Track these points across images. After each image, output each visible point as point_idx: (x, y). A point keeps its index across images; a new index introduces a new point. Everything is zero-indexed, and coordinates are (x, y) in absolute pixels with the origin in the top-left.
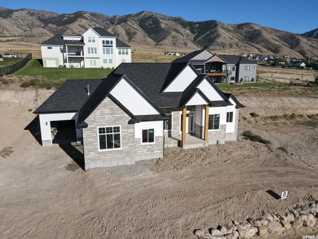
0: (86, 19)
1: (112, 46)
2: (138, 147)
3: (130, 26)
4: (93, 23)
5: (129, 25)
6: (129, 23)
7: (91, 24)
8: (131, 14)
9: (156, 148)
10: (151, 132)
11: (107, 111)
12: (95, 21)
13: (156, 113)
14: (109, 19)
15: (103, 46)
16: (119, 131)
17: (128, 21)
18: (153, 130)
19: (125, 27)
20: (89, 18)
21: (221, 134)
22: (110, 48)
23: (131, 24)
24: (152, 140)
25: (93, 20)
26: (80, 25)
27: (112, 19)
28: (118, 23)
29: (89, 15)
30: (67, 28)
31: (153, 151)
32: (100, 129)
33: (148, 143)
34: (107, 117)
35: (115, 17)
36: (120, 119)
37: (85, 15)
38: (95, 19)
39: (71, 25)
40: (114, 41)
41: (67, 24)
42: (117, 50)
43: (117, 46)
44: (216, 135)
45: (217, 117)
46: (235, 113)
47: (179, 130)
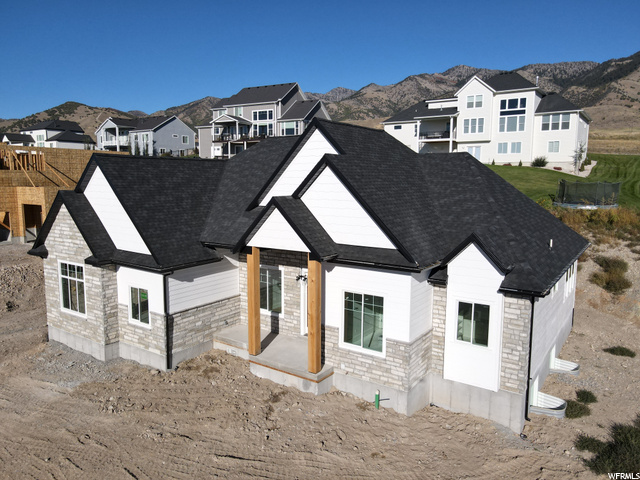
1: (523, 112)
2: (124, 327)
9: (152, 340)
15: (502, 114)
16: (81, 277)
22: (518, 116)
24: (145, 317)
30: (610, 89)
32: (62, 265)
33: (139, 323)
36: (82, 250)
39: (620, 81)
40: (532, 99)
41: (611, 80)
42: (539, 120)
43: (539, 110)
44: (370, 368)
45: (375, 304)
46: (502, 311)
47: (299, 321)
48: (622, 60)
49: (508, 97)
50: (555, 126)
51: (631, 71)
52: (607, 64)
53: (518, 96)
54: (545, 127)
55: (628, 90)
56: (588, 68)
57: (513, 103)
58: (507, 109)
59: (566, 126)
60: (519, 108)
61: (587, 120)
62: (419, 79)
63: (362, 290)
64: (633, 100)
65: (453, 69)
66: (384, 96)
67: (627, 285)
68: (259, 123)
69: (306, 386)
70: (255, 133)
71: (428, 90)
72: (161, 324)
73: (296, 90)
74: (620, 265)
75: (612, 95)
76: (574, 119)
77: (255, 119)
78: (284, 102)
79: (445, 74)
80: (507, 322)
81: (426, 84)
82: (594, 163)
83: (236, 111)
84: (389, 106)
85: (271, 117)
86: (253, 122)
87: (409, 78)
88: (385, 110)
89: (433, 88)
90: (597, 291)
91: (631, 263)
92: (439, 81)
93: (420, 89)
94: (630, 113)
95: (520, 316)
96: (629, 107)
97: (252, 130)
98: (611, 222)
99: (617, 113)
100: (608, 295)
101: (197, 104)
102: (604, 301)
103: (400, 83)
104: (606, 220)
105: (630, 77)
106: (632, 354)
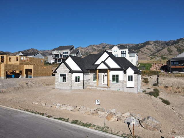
0: (151, 44)
1: (126, 53)
2: (74, 83)
3: (181, 45)
4: (155, 46)
5: (179, 45)
6: (180, 43)
7: (154, 47)
8: (182, 38)
9: (80, 85)
10: (78, 78)
11: (62, 68)
12: (156, 45)
13: (80, 70)
14: (166, 43)
15: (121, 54)
16: (66, 75)
17: (179, 42)
18: (79, 77)
19: (176, 46)
20: (153, 44)
21: (119, 85)
22: (125, 54)
23: (181, 44)
24: (79, 81)
25: (155, 45)
26: (147, 49)
27: (168, 43)
28: (172, 45)
29: (153, 43)
30: (140, 51)
31: (79, 86)
32: (60, 74)
33: (77, 82)
34: (62, 70)
35: (170, 41)
36: (66, 71)
37: (150, 43)
38: (157, 44)
39: (142, 49)
40: (127, 51)
41: (140, 48)
42: (129, 55)
43: (128, 53)
44: (117, 86)
45: (117, 76)
46: (134, 76)
47: (102, 82)
48: (142, 44)
49: (122, 50)
50: (132, 57)
51: (144, 46)
52: (138, 45)
53: (124, 50)
54: (130, 57)
55: (144, 51)
56: (134, 45)
57: (123, 51)
58: (122, 53)
59: (134, 56)
60: (125, 53)
61: (138, 56)
62: (93, 46)
63: (115, 74)
64: (145, 54)
65: (101, 44)
66: (83, 50)
67: (148, 82)
68: (65, 54)
69: (107, 89)
70: (63, 57)
71: (95, 49)
72: (82, 82)
73: (73, 47)
74: (147, 79)
75: (140, 52)
76: (135, 55)
77: (64, 53)
78: (71, 50)
79: (99, 45)
80: (135, 78)
81: (94, 47)
82: (140, 65)
83: (59, 51)
84: (85, 53)
85: (68, 53)
86: (63, 54)
87: (90, 46)
88: (84, 54)
89: (96, 48)
90: (144, 83)
91: (149, 79)
92: (98, 47)
93: (93, 49)
94: (145, 56)
95: (136, 77)
96: (144, 55)
97: (63, 56)
98: (145, 72)
99: (142, 57)
100: (146, 84)
101: (28, 50)
102: (145, 85)
103: (88, 47)
104: (144, 72)
105: (144, 48)
106: (150, 89)
